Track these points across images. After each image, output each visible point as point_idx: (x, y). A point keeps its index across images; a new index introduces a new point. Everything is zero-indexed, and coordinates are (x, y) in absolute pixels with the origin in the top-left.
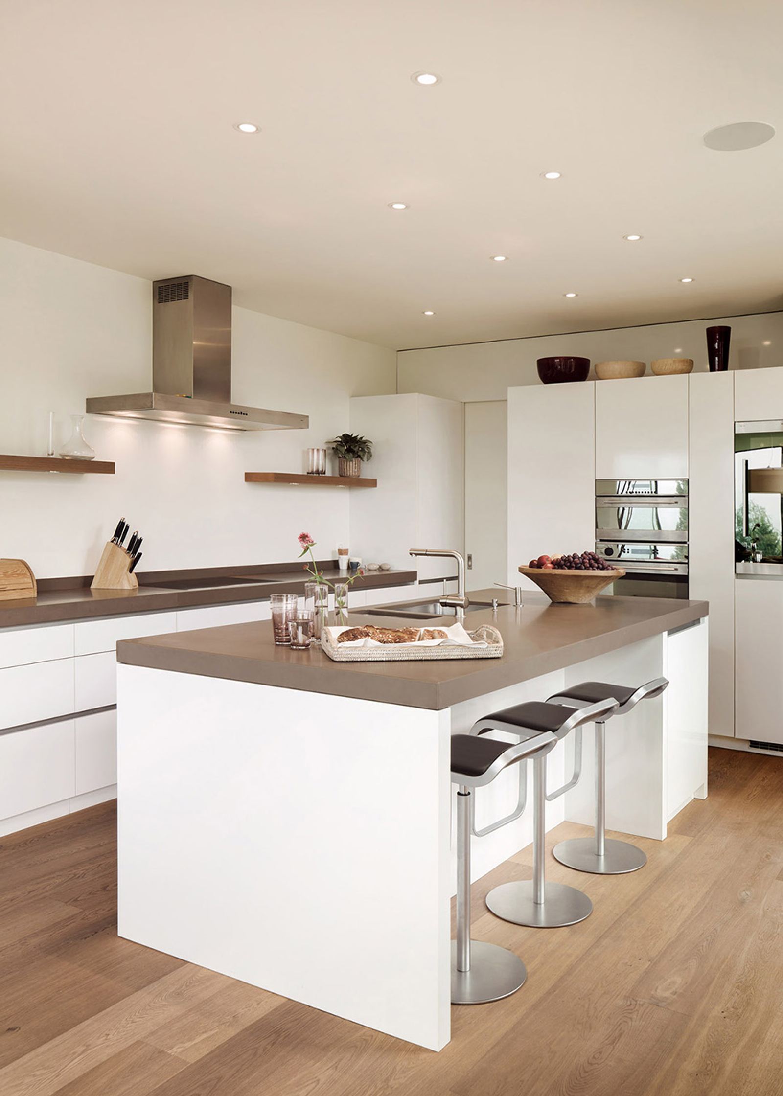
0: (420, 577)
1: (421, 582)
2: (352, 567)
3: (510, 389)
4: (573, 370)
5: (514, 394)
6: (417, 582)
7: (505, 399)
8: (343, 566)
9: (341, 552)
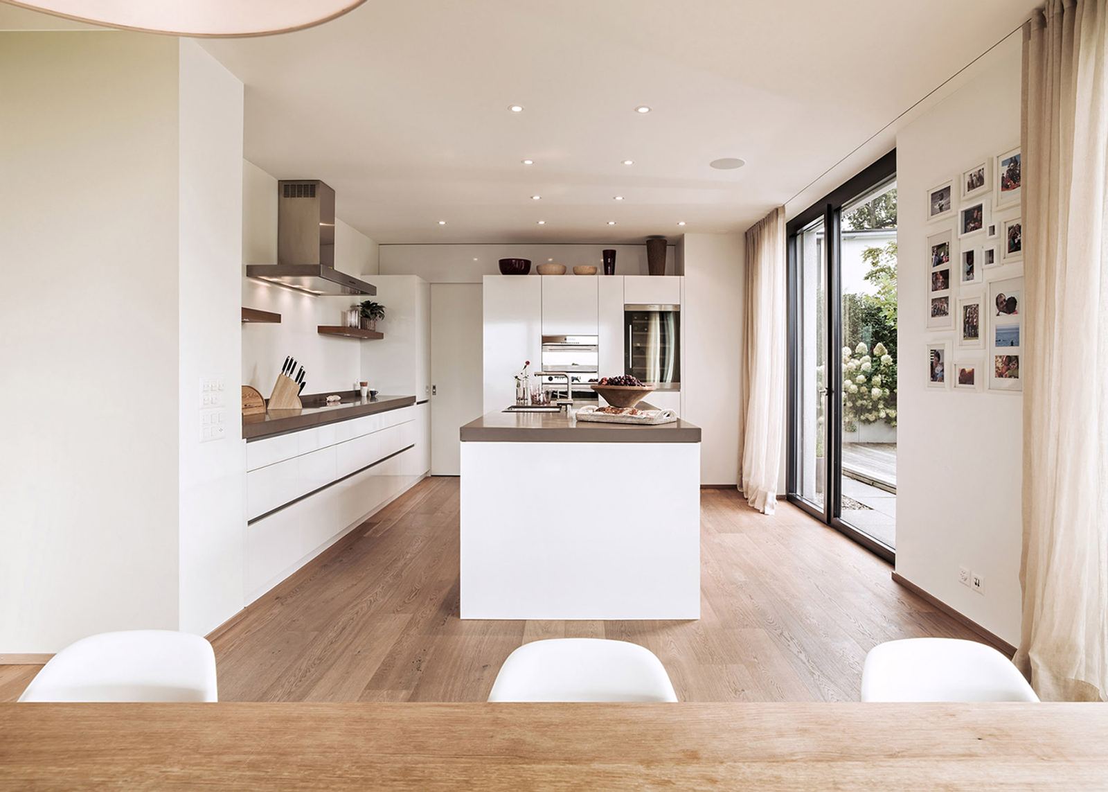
0: (418, 400)
1: (418, 403)
2: (372, 394)
3: (484, 276)
4: (523, 268)
5: (487, 279)
6: (415, 403)
7: (480, 282)
8: (364, 394)
9: (363, 384)
